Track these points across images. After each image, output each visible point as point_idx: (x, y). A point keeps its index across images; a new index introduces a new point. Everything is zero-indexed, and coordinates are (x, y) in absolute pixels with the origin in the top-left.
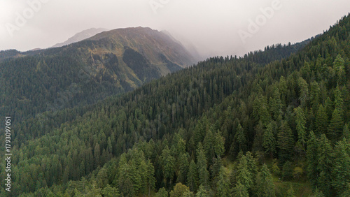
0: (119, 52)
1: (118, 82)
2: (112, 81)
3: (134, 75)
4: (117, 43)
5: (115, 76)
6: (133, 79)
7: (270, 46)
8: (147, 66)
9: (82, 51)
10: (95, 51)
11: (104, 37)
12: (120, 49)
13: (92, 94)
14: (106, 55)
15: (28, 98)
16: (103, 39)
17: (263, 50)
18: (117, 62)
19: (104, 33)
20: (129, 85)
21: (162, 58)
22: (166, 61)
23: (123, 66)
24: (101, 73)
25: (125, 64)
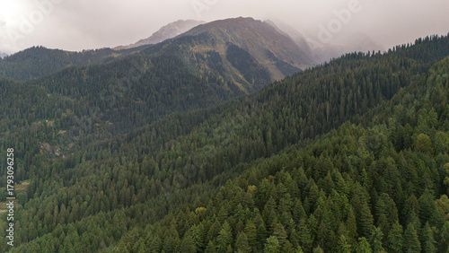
0: (221, 50)
1: (226, 84)
2: (219, 83)
3: (240, 76)
4: (218, 38)
5: (221, 77)
6: (241, 82)
7: (423, 38)
8: (255, 65)
9: (184, 48)
10: (196, 49)
11: (204, 31)
12: (222, 46)
13: (203, 97)
14: (208, 53)
15: (142, 99)
16: (202, 34)
17: (413, 43)
18: (221, 61)
19: (201, 27)
20: (238, 88)
21: (269, 55)
22: (275, 59)
23: (227, 65)
24: (206, 74)
25: (230, 64)
